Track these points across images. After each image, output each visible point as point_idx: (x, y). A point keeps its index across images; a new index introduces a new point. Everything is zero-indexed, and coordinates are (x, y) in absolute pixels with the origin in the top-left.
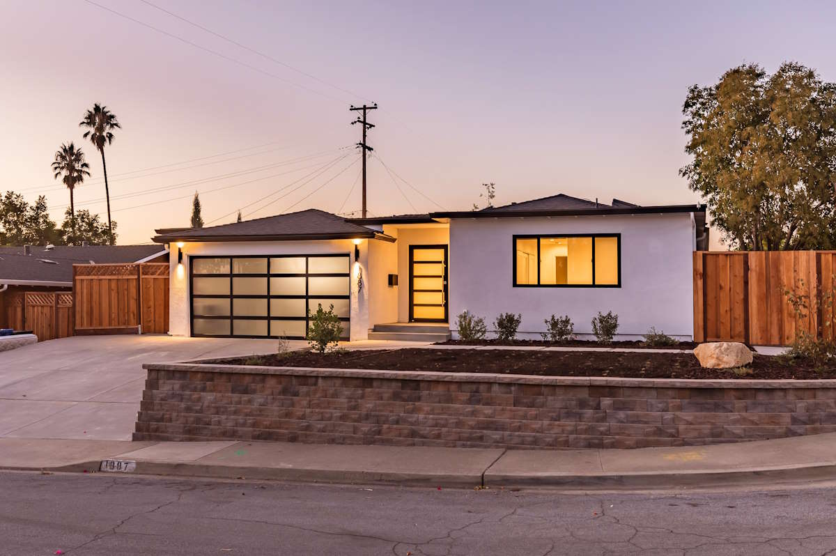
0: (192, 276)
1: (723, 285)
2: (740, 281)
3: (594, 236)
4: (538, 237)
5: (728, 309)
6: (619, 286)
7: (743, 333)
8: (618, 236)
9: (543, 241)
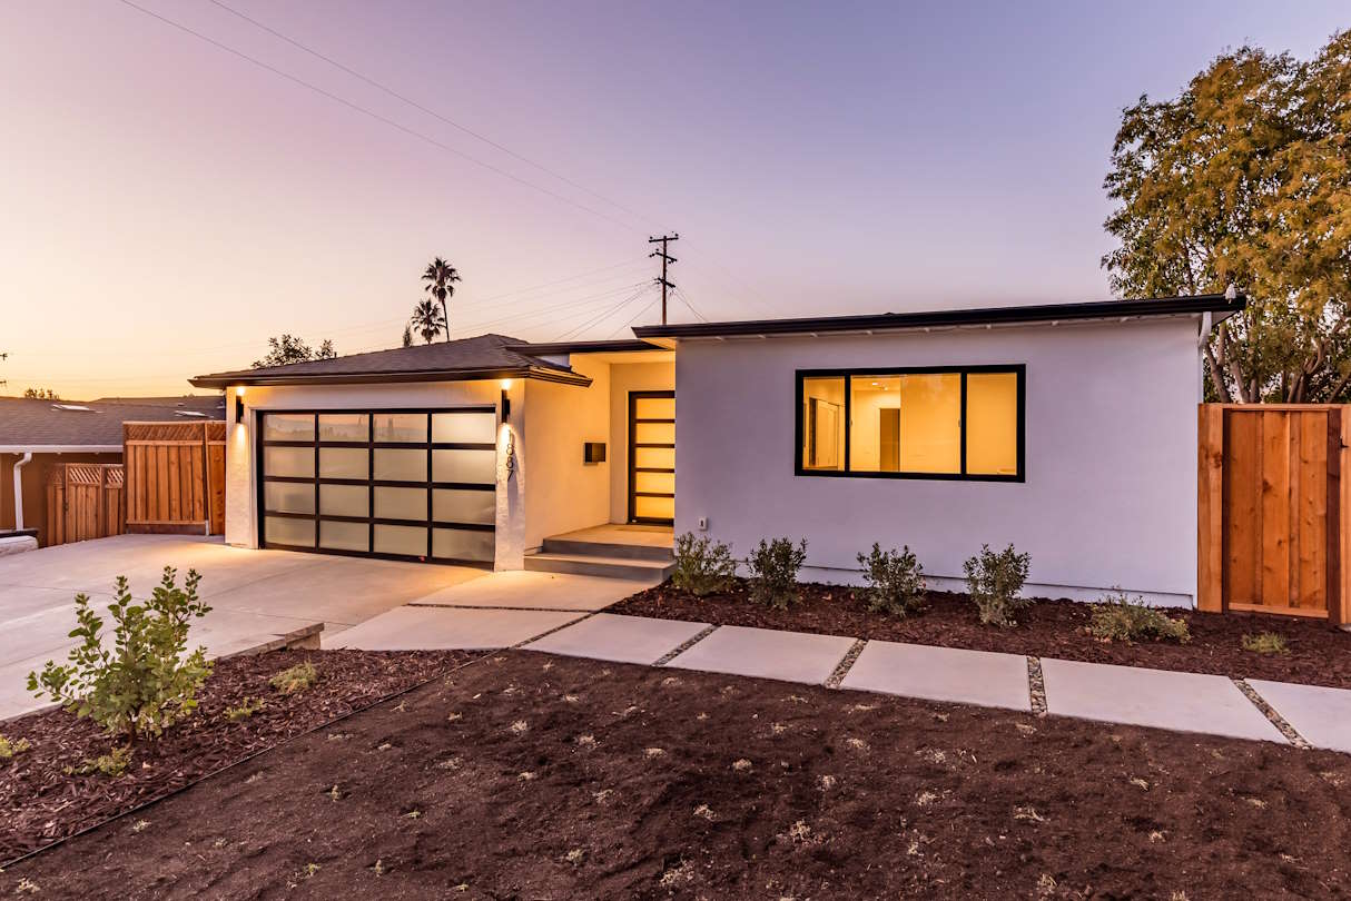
0: (260, 445)
1: (1271, 481)
2: (1317, 475)
3: (964, 371)
4: (847, 374)
5: (1284, 537)
6: (1020, 477)
7: (1322, 596)
8: (1020, 370)
9: (854, 381)
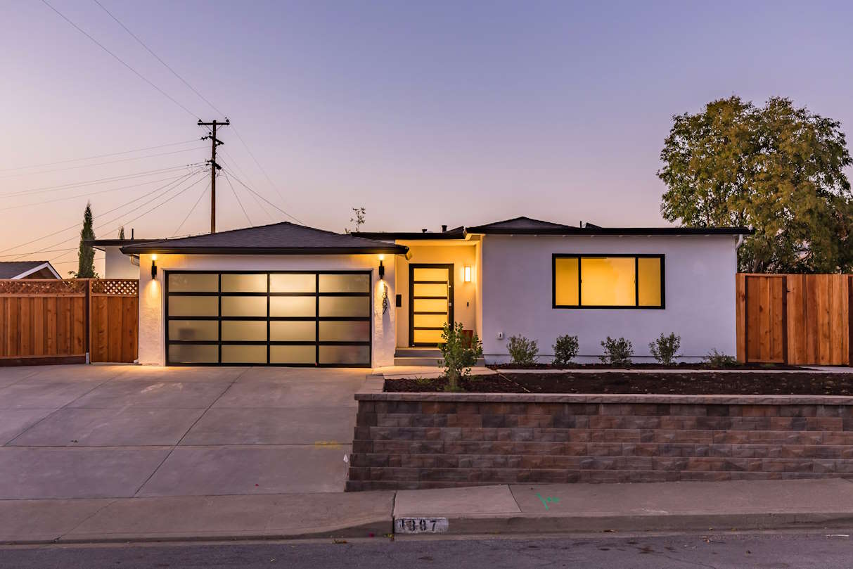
0: (167, 294)
1: (763, 307)
2: (779, 302)
3: (637, 256)
4: (579, 256)
5: (768, 329)
6: (663, 307)
7: (781, 354)
8: (662, 257)
9: (583, 260)
